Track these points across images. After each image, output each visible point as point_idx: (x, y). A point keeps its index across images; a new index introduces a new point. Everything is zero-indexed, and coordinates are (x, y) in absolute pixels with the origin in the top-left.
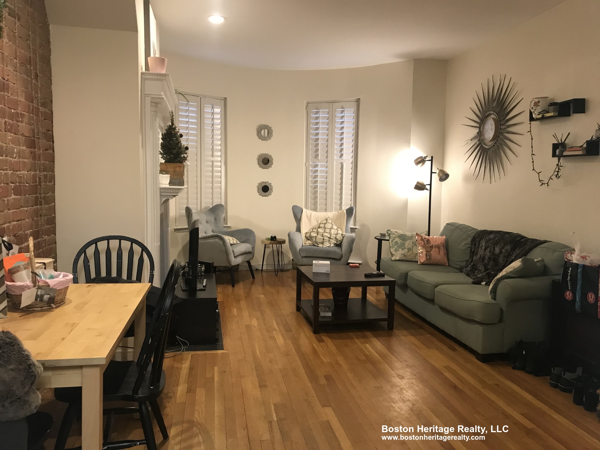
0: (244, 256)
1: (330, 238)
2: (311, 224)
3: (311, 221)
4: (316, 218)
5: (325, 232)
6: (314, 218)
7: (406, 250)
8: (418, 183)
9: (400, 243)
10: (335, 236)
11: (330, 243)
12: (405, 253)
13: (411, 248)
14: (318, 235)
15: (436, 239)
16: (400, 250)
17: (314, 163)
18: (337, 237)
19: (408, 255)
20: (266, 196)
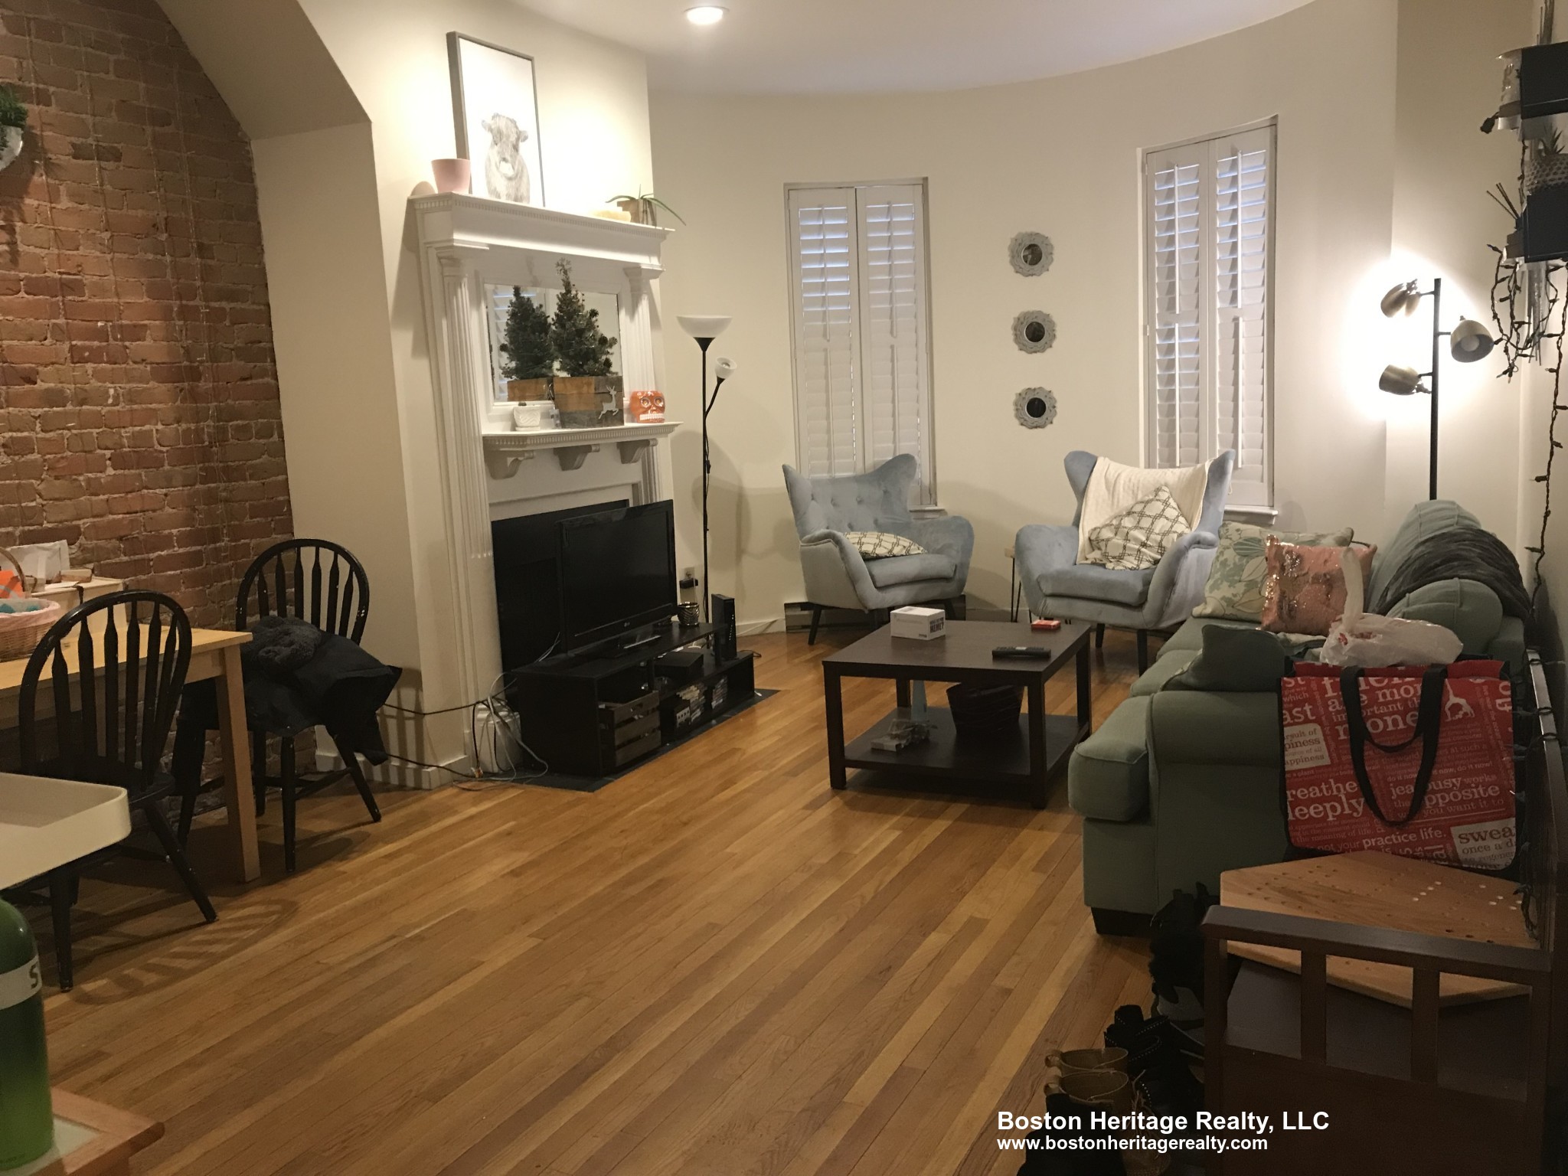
0: (917, 587)
1: (1144, 545)
2: (1116, 503)
3: (1116, 497)
4: (1131, 485)
5: (1137, 527)
6: (1126, 488)
7: (1240, 588)
8: (1389, 369)
9: (1232, 566)
10: (1159, 538)
11: (1140, 560)
12: (1235, 596)
13: (1259, 580)
14: (1116, 534)
15: (1330, 557)
16: (1226, 584)
17: (1167, 324)
18: (1164, 543)
19: (1243, 601)
20: (1039, 427)
